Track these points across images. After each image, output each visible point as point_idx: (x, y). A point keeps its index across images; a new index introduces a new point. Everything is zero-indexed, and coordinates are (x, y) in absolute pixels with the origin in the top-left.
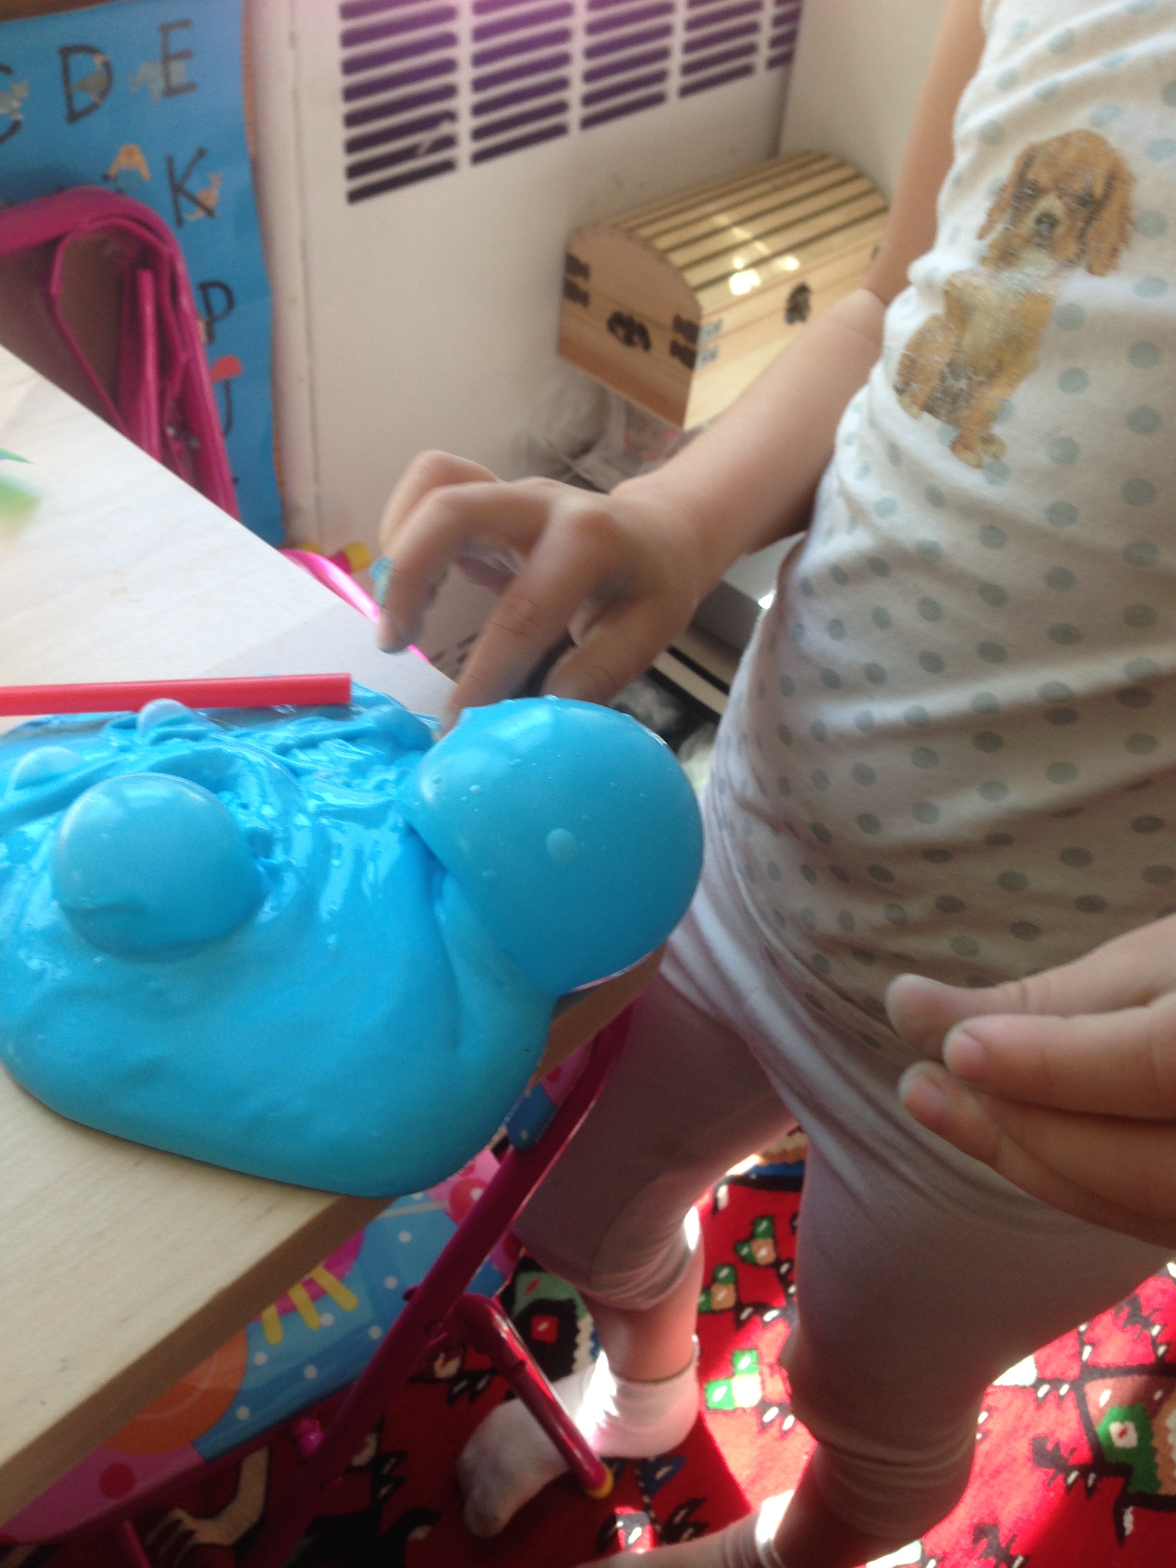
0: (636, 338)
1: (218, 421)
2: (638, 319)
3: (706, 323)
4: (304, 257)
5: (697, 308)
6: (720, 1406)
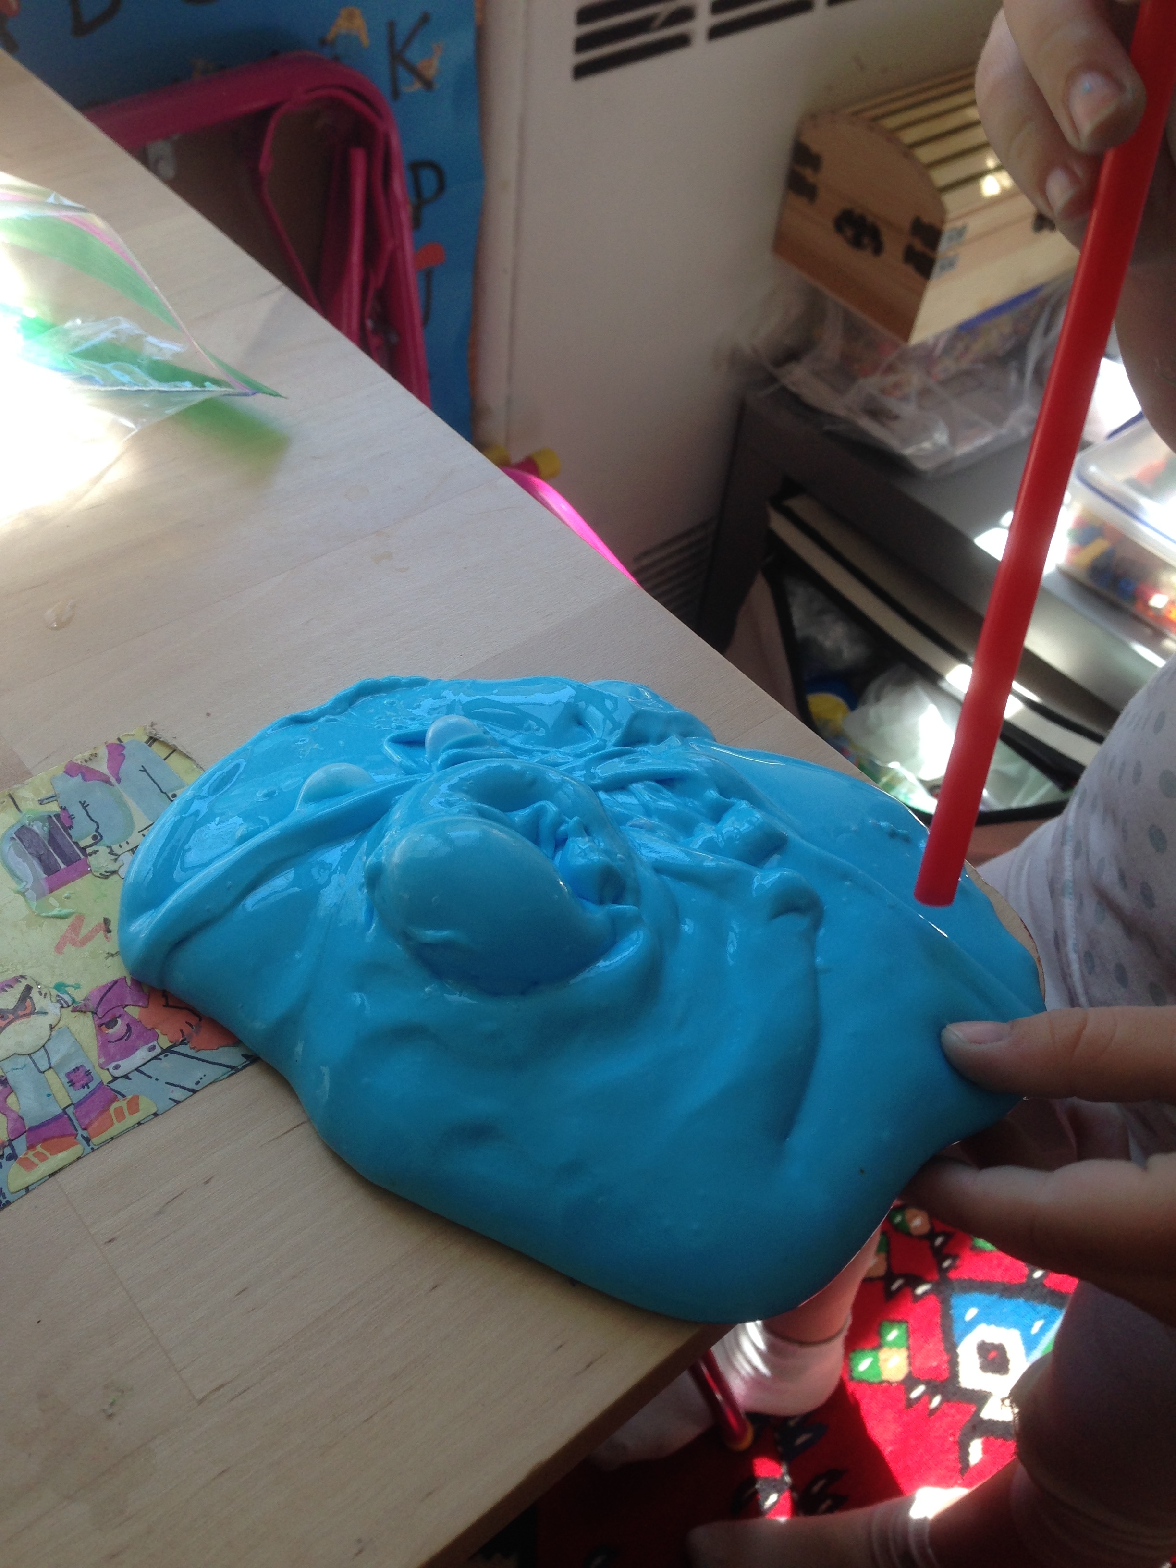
0: (866, 240)
1: (419, 316)
2: (870, 219)
3: (948, 228)
5: (942, 211)
6: (865, 1377)
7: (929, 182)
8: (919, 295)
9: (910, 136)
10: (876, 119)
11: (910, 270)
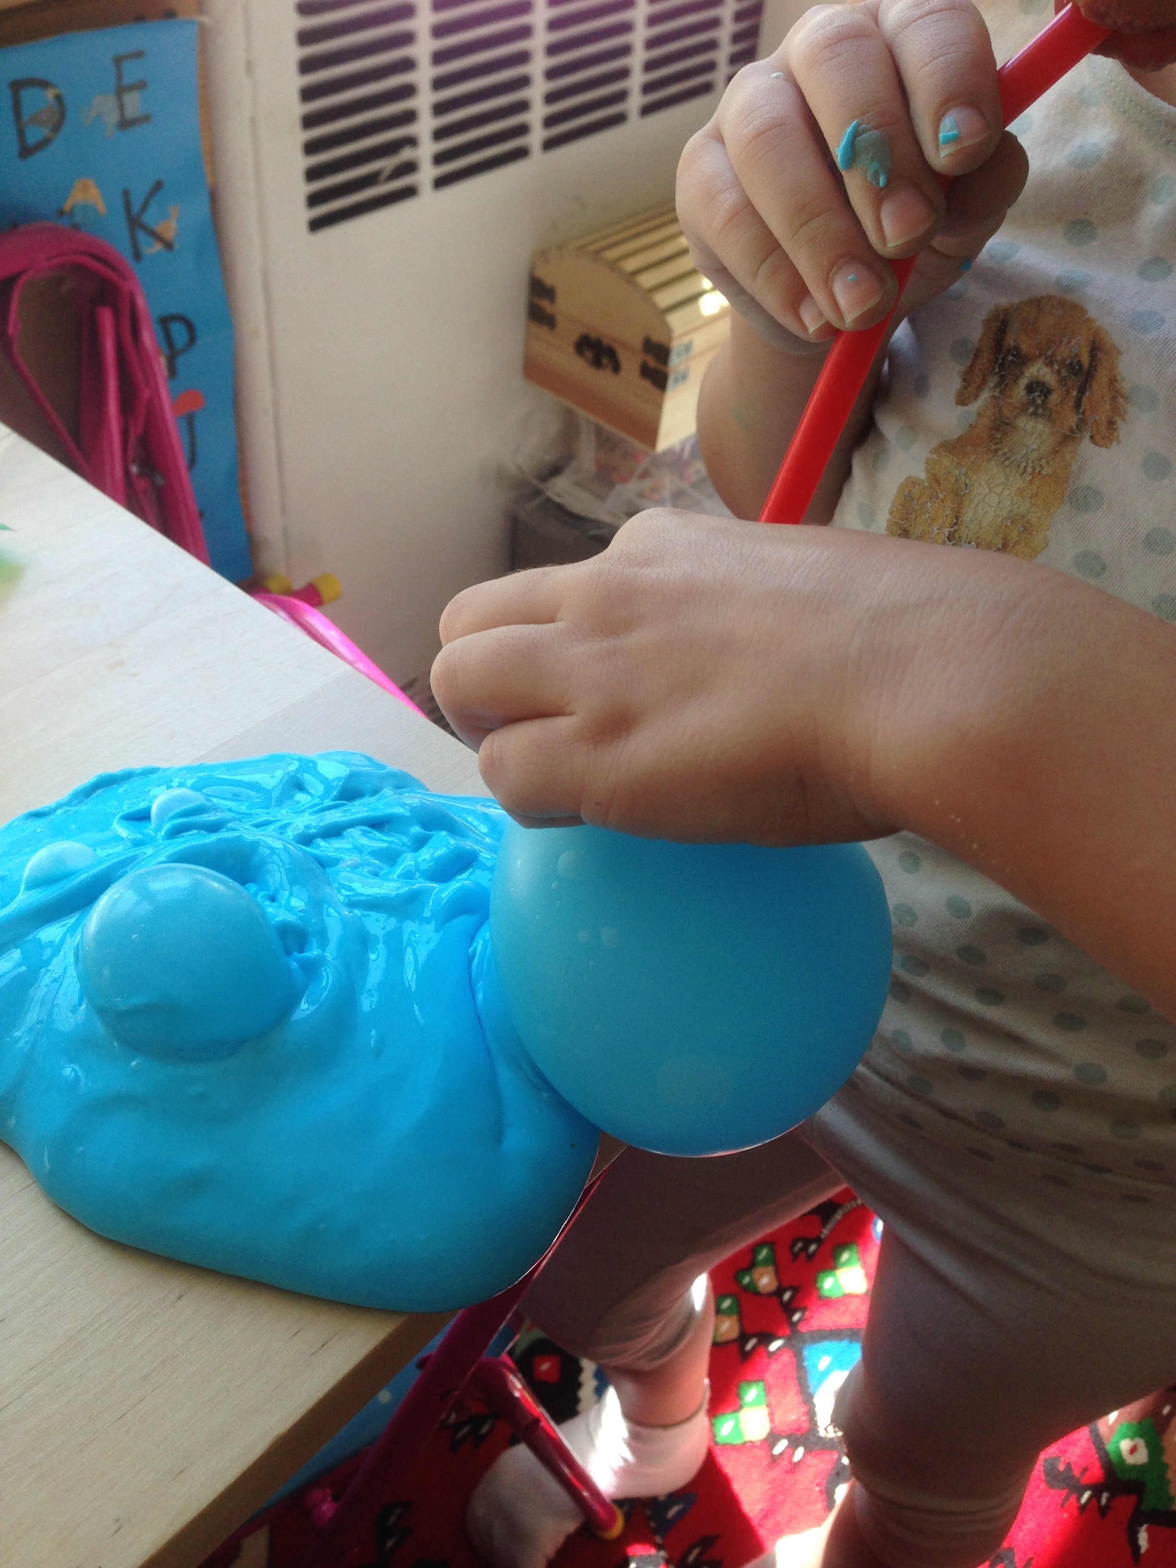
0: (605, 361)
1: (182, 458)
2: (605, 342)
3: (676, 345)
4: (266, 288)
5: (668, 331)
6: (728, 1441)
7: (654, 305)
8: (658, 406)
9: (631, 265)
10: (598, 252)
11: (647, 384)
